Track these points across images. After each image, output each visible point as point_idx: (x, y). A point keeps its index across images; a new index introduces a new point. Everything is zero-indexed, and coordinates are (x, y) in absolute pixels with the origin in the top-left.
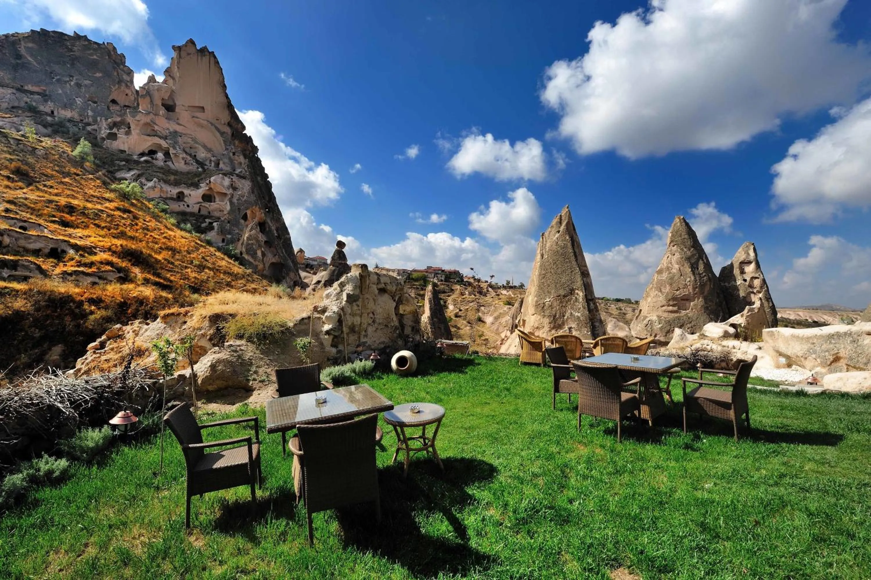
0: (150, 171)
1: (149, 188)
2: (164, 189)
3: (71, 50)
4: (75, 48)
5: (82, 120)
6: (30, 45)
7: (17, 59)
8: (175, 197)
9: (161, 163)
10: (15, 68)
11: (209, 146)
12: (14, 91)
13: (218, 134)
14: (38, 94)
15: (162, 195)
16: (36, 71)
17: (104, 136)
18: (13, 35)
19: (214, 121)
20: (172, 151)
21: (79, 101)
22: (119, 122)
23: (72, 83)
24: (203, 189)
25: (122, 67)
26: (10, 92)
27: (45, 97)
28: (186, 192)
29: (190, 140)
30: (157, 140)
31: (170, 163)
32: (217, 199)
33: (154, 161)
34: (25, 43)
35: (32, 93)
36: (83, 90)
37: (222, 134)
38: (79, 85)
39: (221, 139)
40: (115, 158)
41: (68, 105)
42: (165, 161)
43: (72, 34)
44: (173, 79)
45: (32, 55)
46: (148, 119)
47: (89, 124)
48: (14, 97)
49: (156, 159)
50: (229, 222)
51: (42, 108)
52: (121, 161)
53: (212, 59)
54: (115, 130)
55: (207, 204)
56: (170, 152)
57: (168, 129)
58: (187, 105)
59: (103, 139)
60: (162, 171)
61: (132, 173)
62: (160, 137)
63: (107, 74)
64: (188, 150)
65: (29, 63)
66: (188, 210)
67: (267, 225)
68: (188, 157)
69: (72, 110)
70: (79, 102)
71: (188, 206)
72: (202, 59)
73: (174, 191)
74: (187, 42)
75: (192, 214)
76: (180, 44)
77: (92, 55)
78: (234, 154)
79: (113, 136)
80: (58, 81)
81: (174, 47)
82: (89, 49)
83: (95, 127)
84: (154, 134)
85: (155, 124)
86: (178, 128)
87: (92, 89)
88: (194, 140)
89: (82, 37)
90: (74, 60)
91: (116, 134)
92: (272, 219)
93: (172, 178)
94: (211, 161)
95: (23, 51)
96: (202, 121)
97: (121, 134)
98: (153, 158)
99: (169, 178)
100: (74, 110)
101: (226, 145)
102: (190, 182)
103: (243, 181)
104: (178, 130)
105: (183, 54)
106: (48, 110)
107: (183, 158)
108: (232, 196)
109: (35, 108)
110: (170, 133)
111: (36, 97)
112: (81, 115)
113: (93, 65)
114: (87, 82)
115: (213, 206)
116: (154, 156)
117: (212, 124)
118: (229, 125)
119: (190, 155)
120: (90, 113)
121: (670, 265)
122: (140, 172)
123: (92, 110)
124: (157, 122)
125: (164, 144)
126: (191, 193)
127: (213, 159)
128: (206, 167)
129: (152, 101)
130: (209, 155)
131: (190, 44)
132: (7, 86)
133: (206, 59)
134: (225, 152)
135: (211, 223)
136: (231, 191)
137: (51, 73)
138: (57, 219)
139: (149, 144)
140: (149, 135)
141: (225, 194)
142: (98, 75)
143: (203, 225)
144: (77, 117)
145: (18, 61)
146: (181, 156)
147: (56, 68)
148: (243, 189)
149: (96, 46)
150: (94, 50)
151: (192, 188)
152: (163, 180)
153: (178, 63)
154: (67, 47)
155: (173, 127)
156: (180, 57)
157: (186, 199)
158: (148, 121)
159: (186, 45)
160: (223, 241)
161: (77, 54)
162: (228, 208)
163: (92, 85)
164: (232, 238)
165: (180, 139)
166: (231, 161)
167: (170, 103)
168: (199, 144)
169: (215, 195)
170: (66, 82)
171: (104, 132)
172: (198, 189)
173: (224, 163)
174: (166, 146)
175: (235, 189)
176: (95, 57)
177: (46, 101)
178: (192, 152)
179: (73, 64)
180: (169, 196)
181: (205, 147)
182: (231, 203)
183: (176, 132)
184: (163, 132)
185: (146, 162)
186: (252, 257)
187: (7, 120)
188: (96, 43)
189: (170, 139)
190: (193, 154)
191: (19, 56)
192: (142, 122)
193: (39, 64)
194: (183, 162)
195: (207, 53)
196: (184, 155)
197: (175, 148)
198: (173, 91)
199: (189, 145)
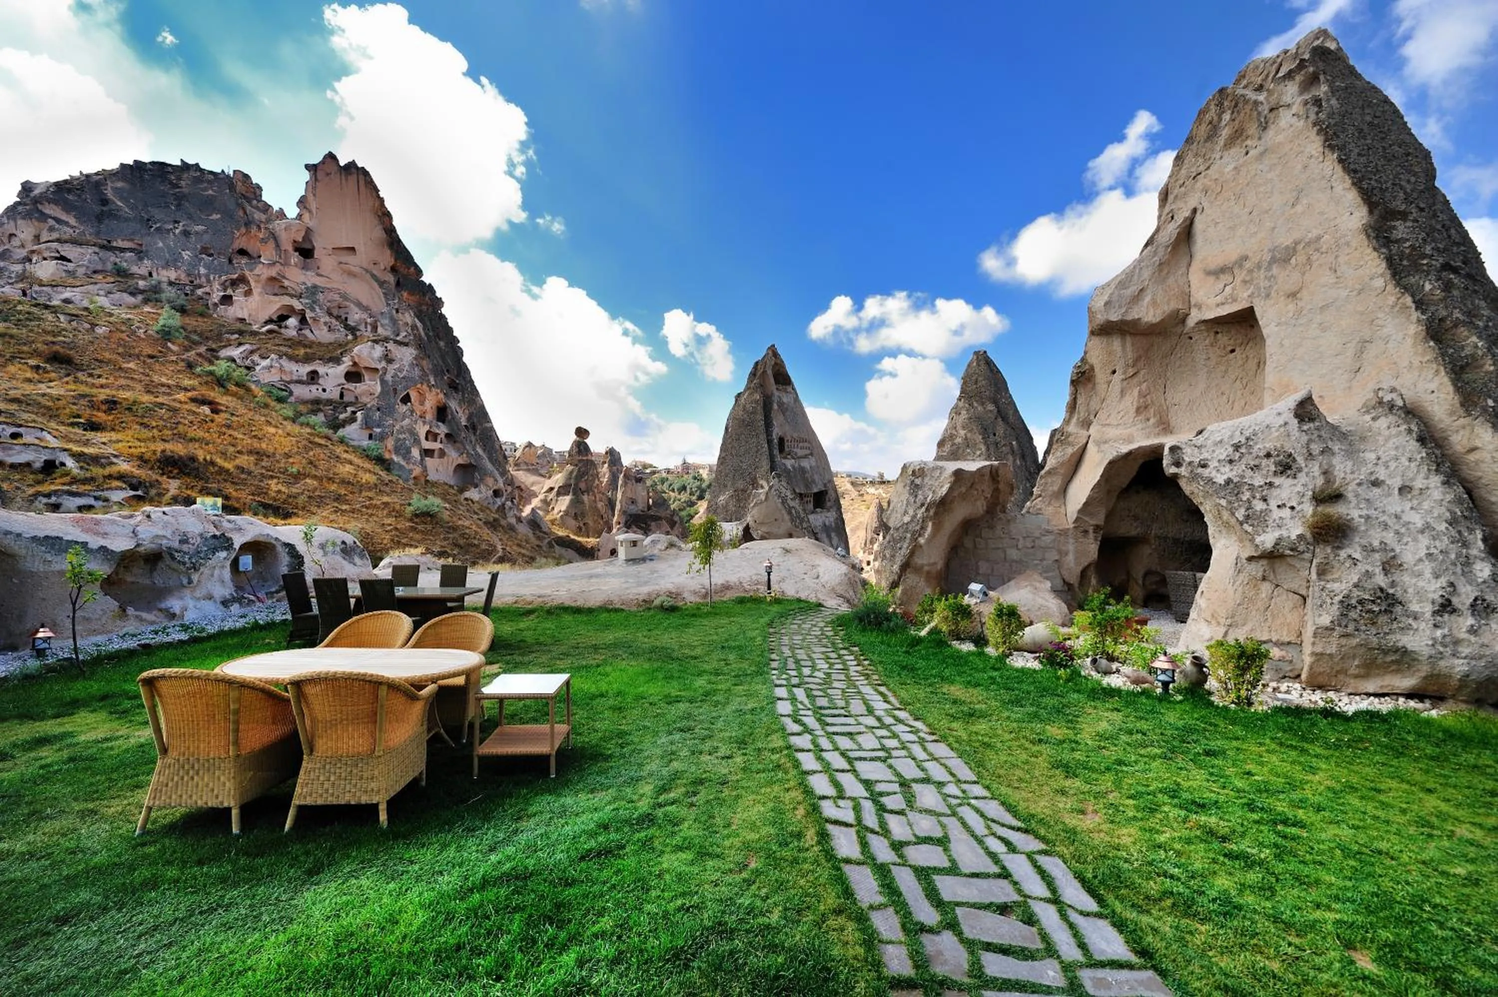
0: (268, 346)
1: (264, 368)
2: (286, 369)
3: (177, 186)
4: (183, 183)
5: (192, 282)
6: (120, 184)
7: (104, 205)
8: (305, 378)
9: (292, 333)
10: (100, 218)
11: (365, 303)
12: (97, 249)
13: (376, 285)
14: (131, 250)
15: (284, 378)
16: (127, 220)
17: (216, 301)
18: (97, 174)
19: (371, 267)
20: (309, 315)
21: (186, 255)
22: (237, 279)
23: (177, 231)
24: (346, 364)
25: (255, 202)
26: (90, 251)
27: (140, 253)
28: (321, 370)
29: (337, 297)
30: (287, 301)
31: (307, 332)
32: (366, 377)
33: (283, 331)
34: (112, 182)
35: (123, 250)
36: (193, 238)
37: (382, 284)
38: (186, 233)
39: (380, 291)
40: (224, 330)
41: (172, 262)
42: (301, 329)
43: (179, 163)
44: (310, 212)
45: (121, 199)
46: (273, 272)
47: (200, 286)
48: (96, 258)
49: (286, 327)
50: (378, 409)
51: (134, 269)
52: (233, 334)
53: (361, 177)
54: (229, 292)
55: (351, 386)
56: (307, 316)
57: (304, 283)
58: (330, 247)
59: (215, 305)
60: (289, 343)
61: (241, 349)
62: (292, 296)
63: (228, 215)
64: (335, 312)
65: (119, 209)
66: (325, 396)
67: (449, 411)
68: (333, 321)
69: (177, 268)
70: (186, 257)
71: (324, 390)
72: (347, 180)
73: (304, 370)
74: (325, 157)
75: (329, 402)
76: (316, 162)
77: (206, 189)
78: (397, 311)
79: (227, 300)
80: (158, 229)
81: (308, 167)
82: (202, 182)
83: (207, 289)
84: (284, 291)
85: (284, 277)
86: (318, 281)
87: (206, 237)
88: (345, 297)
89: (193, 165)
90: (180, 199)
91: (230, 297)
92: (461, 402)
93: (302, 352)
94: (366, 323)
95: (109, 194)
96: (353, 268)
97: (238, 297)
98: (280, 327)
99: (297, 352)
100: (179, 268)
101: (387, 299)
102: (328, 356)
103: (404, 349)
104: (318, 283)
105: (320, 175)
106: (144, 271)
107: (325, 323)
108: (385, 370)
109: (125, 271)
110: (307, 288)
111: (128, 254)
112: (189, 275)
113: (208, 205)
114: (200, 228)
115: (359, 388)
116: (283, 324)
117: (367, 271)
118: (393, 269)
119: (338, 318)
120: (203, 271)
121: (954, 432)
122: (255, 347)
123: (206, 267)
124: (287, 275)
125: (297, 305)
126: (330, 371)
127: (369, 320)
128: (358, 333)
129: (278, 246)
130: (365, 316)
131: (329, 160)
132: (87, 244)
133: (353, 179)
134: (385, 310)
135: (354, 413)
136: (384, 364)
137: (148, 220)
138: (82, 420)
139: (278, 306)
140: (276, 295)
141: (376, 370)
142: (215, 217)
143: (342, 416)
144: (184, 279)
145: (105, 209)
146: (322, 320)
147: (158, 214)
148: (402, 360)
149: (211, 177)
150: (209, 182)
151: (331, 364)
152: (286, 354)
153: (314, 188)
154: (171, 183)
155: (310, 279)
156: (316, 180)
157: (321, 381)
158: (274, 274)
159: (323, 162)
160: (370, 437)
161: (185, 190)
162: (379, 389)
163: (206, 232)
164: (383, 432)
165: (320, 296)
166: (394, 321)
167: (307, 246)
168: (352, 302)
169: (363, 371)
170: (168, 231)
171: (216, 296)
172: (339, 365)
173: (382, 325)
174: (301, 307)
175: (390, 361)
176: (210, 192)
177: (141, 259)
178: (342, 313)
179: (178, 206)
180: (295, 378)
181: (359, 305)
182: (383, 382)
183: (315, 287)
184: (296, 288)
185: (270, 332)
186: (404, 458)
187: (78, 289)
188: (211, 173)
189: (307, 298)
190: (343, 317)
191: (105, 202)
192: (264, 277)
193: (132, 209)
194: (326, 329)
195: (353, 170)
196: (327, 319)
197: (313, 310)
198: (308, 230)
199: (335, 304)
